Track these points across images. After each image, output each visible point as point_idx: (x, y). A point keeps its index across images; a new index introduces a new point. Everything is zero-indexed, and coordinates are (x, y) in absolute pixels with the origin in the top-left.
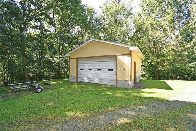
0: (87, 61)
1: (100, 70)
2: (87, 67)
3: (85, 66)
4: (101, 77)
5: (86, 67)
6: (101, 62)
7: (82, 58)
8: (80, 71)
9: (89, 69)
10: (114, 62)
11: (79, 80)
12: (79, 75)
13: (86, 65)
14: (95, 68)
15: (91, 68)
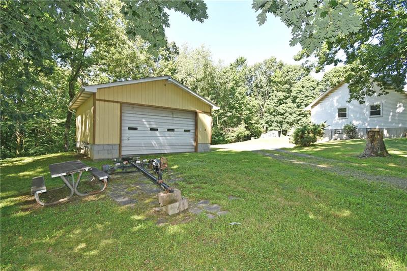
0: (146, 113)
1: (173, 130)
2: (148, 126)
3: (140, 122)
4: (174, 142)
5: (144, 124)
6: (175, 119)
7: (133, 105)
8: (127, 133)
9: (151, 129)
10: (191, 120)
11: (123, 153)
12: (125, 142)
13: (144, 120)
14: (164, 127)
15: (154, 127)
